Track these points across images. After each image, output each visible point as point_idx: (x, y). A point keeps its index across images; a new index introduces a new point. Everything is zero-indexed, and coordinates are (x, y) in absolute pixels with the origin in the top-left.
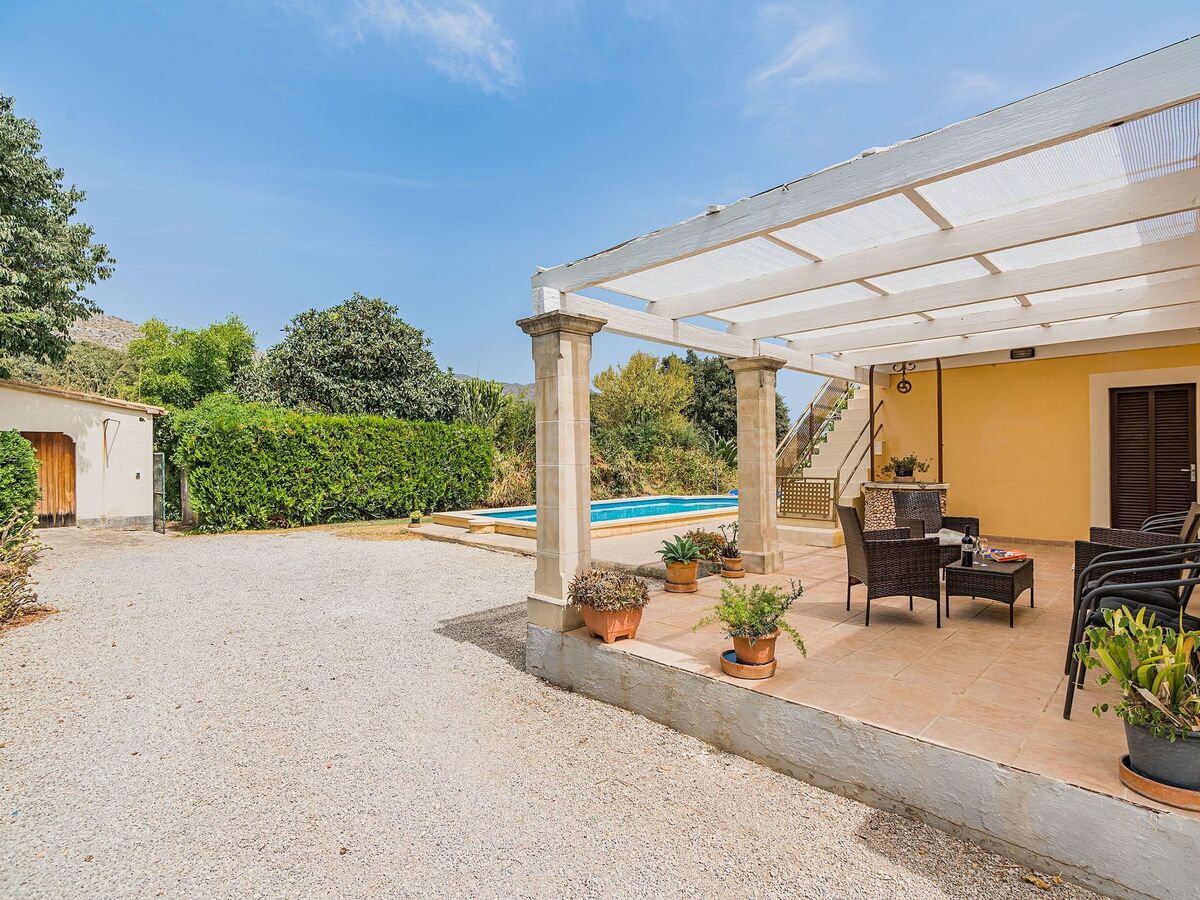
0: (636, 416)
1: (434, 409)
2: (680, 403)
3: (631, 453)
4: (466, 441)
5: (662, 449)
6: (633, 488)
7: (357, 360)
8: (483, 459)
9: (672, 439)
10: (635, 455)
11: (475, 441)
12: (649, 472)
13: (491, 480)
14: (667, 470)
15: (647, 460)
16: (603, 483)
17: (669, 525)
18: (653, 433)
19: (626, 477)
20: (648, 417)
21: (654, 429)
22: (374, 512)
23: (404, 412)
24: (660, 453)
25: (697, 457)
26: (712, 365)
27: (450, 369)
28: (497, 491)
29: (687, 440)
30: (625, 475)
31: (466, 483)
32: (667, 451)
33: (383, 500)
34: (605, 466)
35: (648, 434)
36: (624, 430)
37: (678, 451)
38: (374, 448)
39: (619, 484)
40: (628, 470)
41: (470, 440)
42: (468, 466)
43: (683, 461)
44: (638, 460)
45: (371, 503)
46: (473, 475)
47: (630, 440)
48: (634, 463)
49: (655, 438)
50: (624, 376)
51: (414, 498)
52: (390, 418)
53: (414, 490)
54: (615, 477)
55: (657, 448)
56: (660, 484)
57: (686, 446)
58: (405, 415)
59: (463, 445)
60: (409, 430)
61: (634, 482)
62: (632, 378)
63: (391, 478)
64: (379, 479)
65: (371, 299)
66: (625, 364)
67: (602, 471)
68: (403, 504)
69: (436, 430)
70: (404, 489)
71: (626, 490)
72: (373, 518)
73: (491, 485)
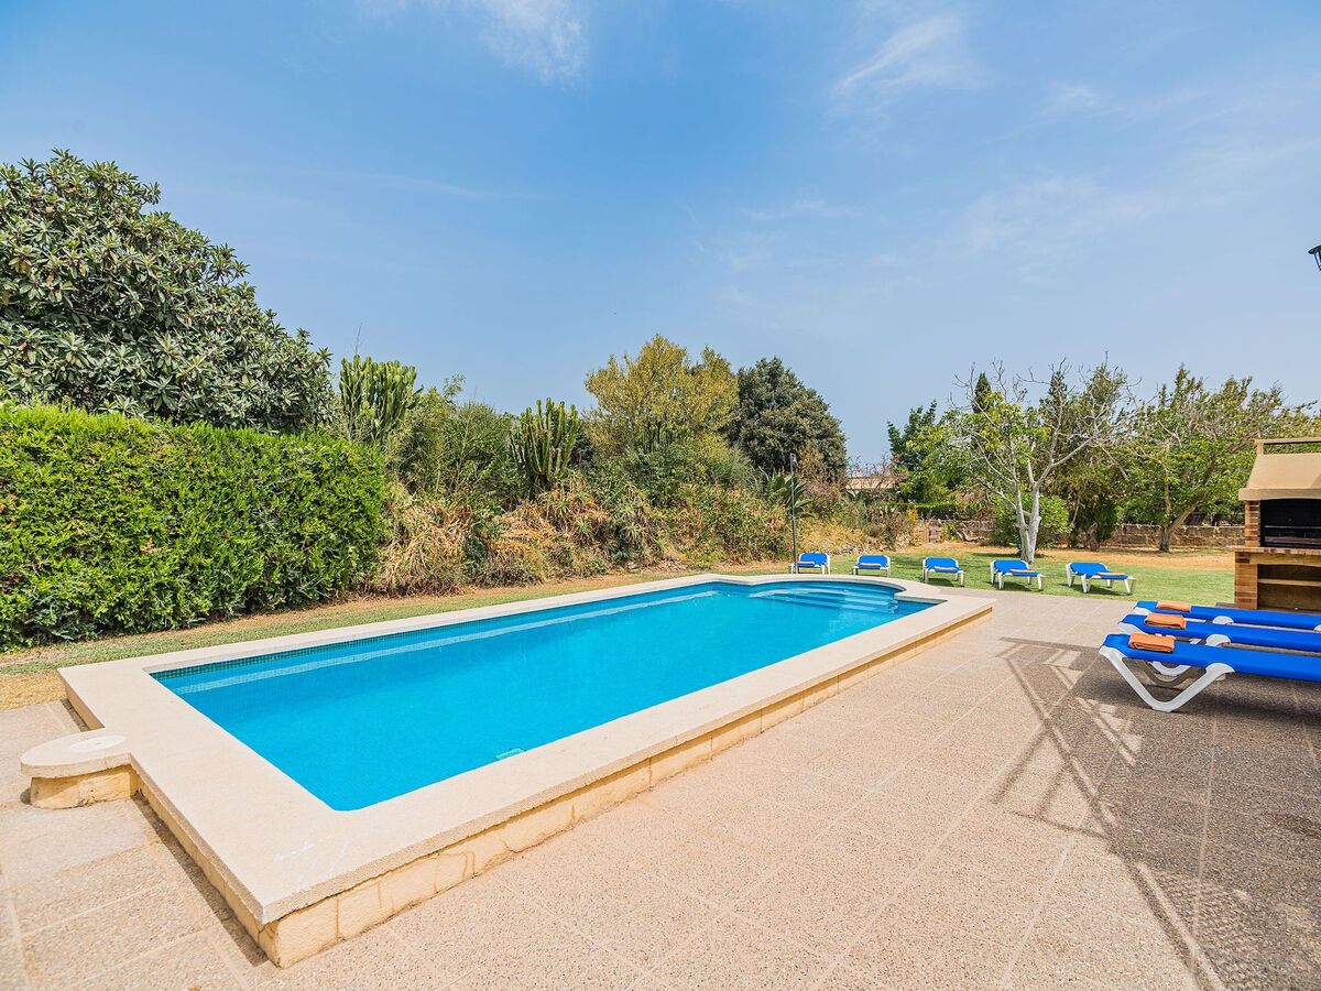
0: (653, 436)
1: (245, 404)
2: (718, 417)
3: (643, 494)
4: (316, 469)
5: (692, 487)
6: (647, 551)
7: (26, 280)
8: (358, 504)
9: (707, 472)
10: (650, 497)
11: (341, 469)
12: (671, 523)
13: (383, 542)
14: (701, 520)
15: (670, 504)
16: (597, 544)
17: (767, 719)
18: (679, 463)
19: (635, 534)
20: (670, 438)
21: (680, 456)
22: (57, 627)
23: (164, 405)
24: (689, 494)
25: (744, 499)
26: (748, 378)
27: (302, 334)
28: (394, 563)
29: (728, 475)
30: (634, 530)
31: (316, 552)
32: (699, 491)
33: (81, 597)
34: (600, 515)
35: (670, 463)
36: (632, 456)
37: (716, 491)
38: (49, 480)
39: (624, 545)
40: (639, 520)
41: (326, 466)
42: (322, 517)
43: (724, 506)
44: (654, 504)
45: (46, 606)
46: (332, 536)
47: (641, 472)
48: (647, 509)
49: (681, 470)
50: (633, 373)
51: (175, 590)
52: (122, 415)
53: (175, 574)
54: (617, 533)
55: (684, 486)
56: (690, 542)
57: (727, 482)
58: (164, 412)
59: (309, 476)
60: (163, 442)
61: (649, 541)
62: (645, 377)
63: (108, 548)
64: (70, 550)
65: (89, 163)
66: (635, 355)
67: (595, 523)
68: (146, 606)
69: (239, 446)
70: (147, 570)
71: (634, 555)
72: (57, 640)
73: (381, 552)
